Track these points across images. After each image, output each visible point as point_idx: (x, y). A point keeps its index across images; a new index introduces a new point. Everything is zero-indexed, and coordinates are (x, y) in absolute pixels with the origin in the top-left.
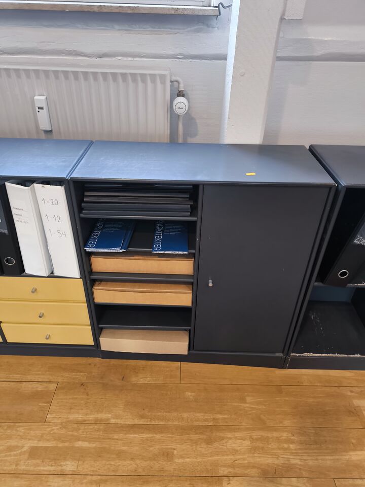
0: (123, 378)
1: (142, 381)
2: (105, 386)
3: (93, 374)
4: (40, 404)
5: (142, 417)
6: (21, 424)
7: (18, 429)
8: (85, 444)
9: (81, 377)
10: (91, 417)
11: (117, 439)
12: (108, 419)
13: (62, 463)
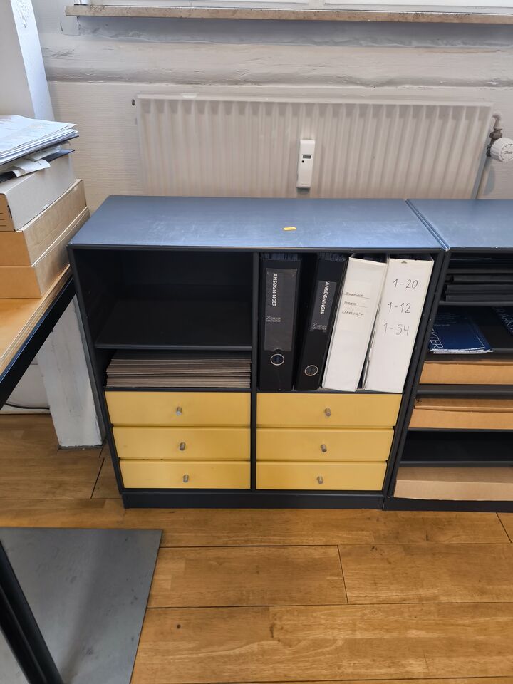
0: (427, 536)
1: (455, 541)
2: (408, 549)
3: (382, 533)
4: (328, 578)
5: (482, 592)
6: (314, 608)
7: (315, 614)
8: (423, 634)
9: (366, 537)
10: (412, 594)
11: (464, 625)
12: (436, 597)
13: (403, 662)
